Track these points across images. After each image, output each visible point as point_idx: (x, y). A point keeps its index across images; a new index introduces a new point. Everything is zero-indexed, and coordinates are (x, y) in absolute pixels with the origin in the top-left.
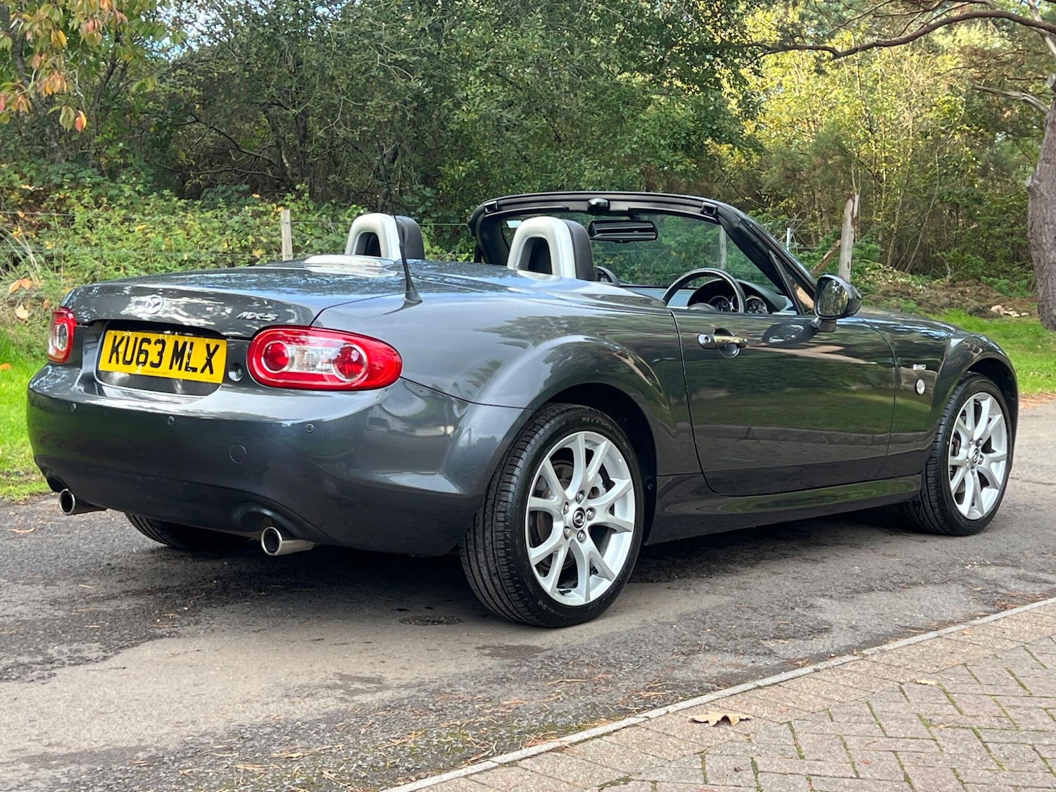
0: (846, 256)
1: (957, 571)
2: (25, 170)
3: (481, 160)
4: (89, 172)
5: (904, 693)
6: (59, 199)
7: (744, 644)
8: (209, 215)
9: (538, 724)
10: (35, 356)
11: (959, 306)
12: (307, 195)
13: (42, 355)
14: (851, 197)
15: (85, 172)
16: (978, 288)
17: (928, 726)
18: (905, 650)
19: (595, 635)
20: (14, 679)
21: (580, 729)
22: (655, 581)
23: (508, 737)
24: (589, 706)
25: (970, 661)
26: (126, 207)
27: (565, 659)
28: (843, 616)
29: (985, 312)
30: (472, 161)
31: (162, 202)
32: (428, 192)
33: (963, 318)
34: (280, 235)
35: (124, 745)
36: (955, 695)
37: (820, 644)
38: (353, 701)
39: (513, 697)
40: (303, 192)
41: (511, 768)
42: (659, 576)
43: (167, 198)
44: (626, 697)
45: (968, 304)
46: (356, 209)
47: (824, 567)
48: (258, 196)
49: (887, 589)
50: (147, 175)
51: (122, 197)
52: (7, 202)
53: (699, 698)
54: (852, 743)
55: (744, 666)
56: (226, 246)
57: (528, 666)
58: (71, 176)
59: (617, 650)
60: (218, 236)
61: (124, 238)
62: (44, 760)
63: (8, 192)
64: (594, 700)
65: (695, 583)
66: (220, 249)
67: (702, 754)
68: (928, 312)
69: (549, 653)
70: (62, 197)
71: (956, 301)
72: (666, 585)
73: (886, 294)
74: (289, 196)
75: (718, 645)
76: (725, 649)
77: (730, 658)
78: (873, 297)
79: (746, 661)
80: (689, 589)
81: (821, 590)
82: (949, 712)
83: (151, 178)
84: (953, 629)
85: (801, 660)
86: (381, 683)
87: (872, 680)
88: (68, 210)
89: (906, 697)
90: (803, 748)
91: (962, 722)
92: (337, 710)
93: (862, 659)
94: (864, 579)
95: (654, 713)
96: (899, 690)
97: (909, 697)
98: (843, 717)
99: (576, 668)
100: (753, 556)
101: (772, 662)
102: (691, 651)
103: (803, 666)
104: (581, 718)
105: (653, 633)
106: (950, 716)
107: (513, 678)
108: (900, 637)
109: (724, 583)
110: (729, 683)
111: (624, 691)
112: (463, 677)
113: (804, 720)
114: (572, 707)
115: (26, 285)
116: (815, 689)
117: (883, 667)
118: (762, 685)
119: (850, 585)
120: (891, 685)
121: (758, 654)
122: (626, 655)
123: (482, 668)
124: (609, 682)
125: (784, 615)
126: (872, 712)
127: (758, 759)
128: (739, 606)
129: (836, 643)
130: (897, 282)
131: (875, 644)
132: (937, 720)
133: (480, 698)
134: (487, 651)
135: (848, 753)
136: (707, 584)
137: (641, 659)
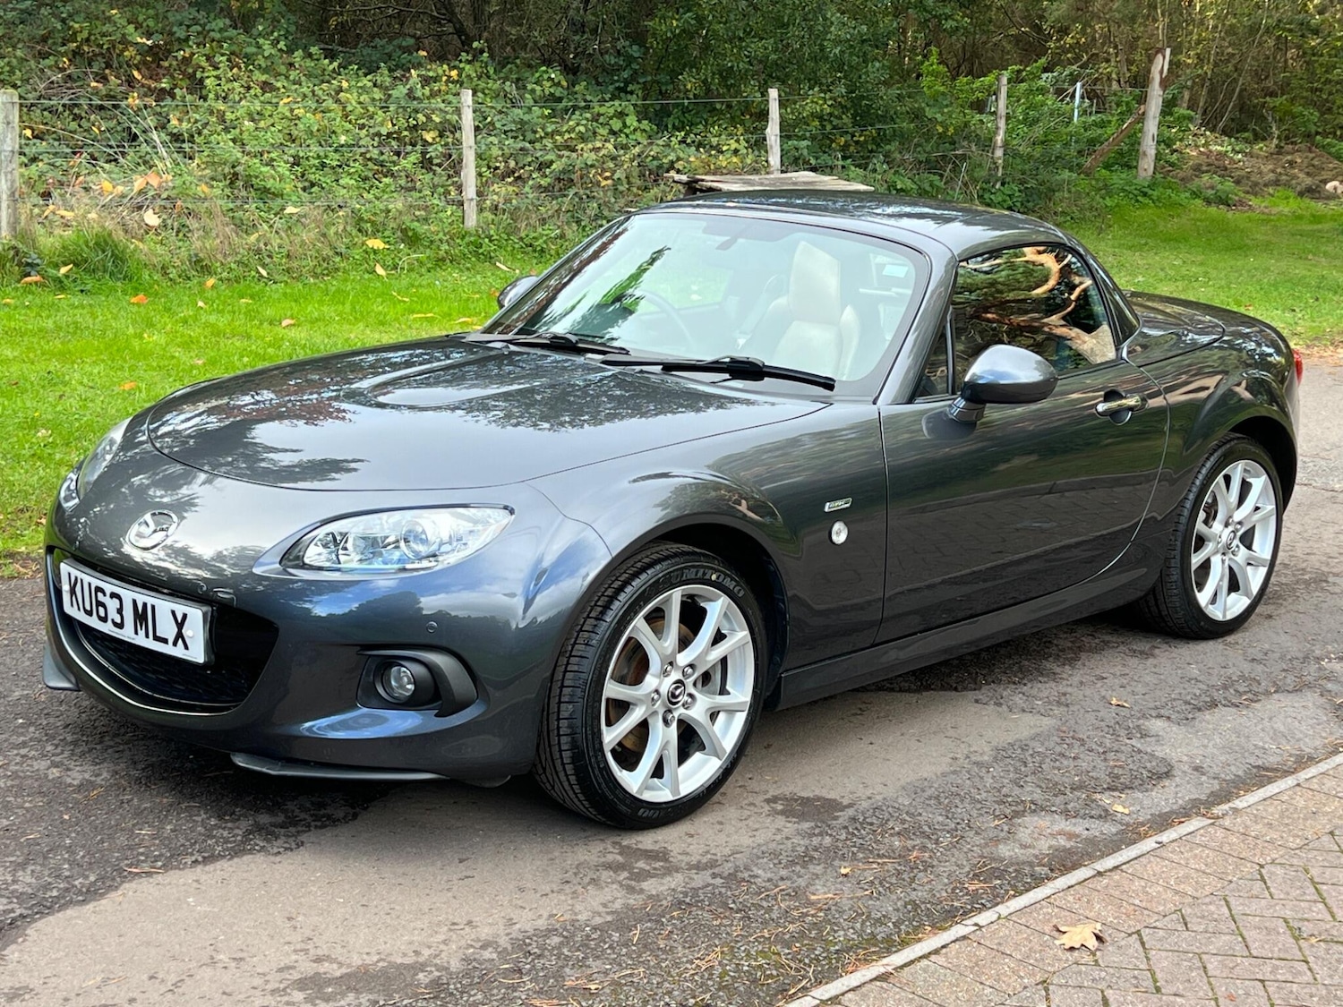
0: (1151, 127)
1: (1310, 671)
2: (141, 18)
3: (700, 13)
4: (220, 23)
5: (1265, 883)
6: (184, 57)
7: (1076, 800)
8: (366, 82)
9: (855, 937)
10: (171, 280)
11: (1287, 185)
13: (180, 277)
14: (1161, 51)
15: (214, 24)
16: (1311, 155)
17: (1296, 939)
18: (1261, 808)
19: (902, 782)
20: (259, 851)
21: (904, 944)
22: (959, 688)
23: (825, 958)
24: (909, 907)
25: (1337, 828)
26: (265, 71)
27: (872, 824)
28: (1185, 751)
29: (1319, 192)
30: (688, 14)
31: (311, 64)
32: (635, 51)
33: (1291, 200)
35: (398, 960)
36: (1325, 887)
37: (1162, 798)
38: (642, 891)
39: (821, 890)
40: (482, 52)
42: (963, 681)
43: (315, 57)
44: (949, 891)
45: (1299, 180)
46: (546, 72)
47: (1155, 666)
48: (425, 54)
49: (1233, 704)
50: (289, 24)
51: (260, 57)
52: (121, 58)
53: (1031, 894)
54: (1213, 965)
55: (1078, 836)
56: (390, 125)
57: (831, 835)
58: (199, 28)
59: (930, 809)
60: (380, 112)
61: (267, 114)
63: (121, 47)
64: (913, 895)
65: (1006, 692)
66: (384, 131)
67: (1044, 984)
68: (1248, 193)
69: (851, 812)
70: (187, 55)
71: (1284, 177)
72: (971, 695)
73: (1198, 169)
74: (464, 56)
75: (1045, 804)
76: (1054, 809)
77: (1062, 824)
78: (1181, 174)
79: (1078, 826)
80: (1001, 704)
81: (1156, 708)
82: (1320, 917)
83: (293, 29)
84: (1312, 771)
85: (1143, 824)
86: (666, 860)
87: (1226, 860)
88: (195, 72)
89: (1268, 888)
90: (1159, 975)
91: (1335, 933)
92: (627, 906)
93: (1213, 824)
94: (1205, 687)
95: (984, 918)
96: (1259, 877)
97: (1272, 890)
98: (1200, 924)
99: (886, 841)
100: (1070, 645)
101: (1110, 829)
102: (1015, 812)
103: (1146, 836)
104: (903, 927)
105: (968, 782)
106: (1322, 923)
107: (816, 855)
108: (1254, 785)
109: (1041, 695)
110: (1063, 866)
111: (946, 881)
112: (759, 854)
113: (1155, 928)
114: (891, 909)
115: (154, 182)
116: (1163, 875)
117: (1238, 838)
118: (1102, 870)
119: (1189, 698)
120: (1249, 869)
121: (1092, 817)
122: (940, 819)
123: (778, 837)
124: (927, 866)
125: (1117, 751)
126: (1232, 916)
127: (1108, 993)
128: (1062, 734)
129: (1179, 795)
130: (1211, 151)
131: (1224, 796)
132: (1307, 928)
133: (783, 890)
134: (780, 807)
135: (1210, 984)
136: (1021, 695)
137: (959, 827)
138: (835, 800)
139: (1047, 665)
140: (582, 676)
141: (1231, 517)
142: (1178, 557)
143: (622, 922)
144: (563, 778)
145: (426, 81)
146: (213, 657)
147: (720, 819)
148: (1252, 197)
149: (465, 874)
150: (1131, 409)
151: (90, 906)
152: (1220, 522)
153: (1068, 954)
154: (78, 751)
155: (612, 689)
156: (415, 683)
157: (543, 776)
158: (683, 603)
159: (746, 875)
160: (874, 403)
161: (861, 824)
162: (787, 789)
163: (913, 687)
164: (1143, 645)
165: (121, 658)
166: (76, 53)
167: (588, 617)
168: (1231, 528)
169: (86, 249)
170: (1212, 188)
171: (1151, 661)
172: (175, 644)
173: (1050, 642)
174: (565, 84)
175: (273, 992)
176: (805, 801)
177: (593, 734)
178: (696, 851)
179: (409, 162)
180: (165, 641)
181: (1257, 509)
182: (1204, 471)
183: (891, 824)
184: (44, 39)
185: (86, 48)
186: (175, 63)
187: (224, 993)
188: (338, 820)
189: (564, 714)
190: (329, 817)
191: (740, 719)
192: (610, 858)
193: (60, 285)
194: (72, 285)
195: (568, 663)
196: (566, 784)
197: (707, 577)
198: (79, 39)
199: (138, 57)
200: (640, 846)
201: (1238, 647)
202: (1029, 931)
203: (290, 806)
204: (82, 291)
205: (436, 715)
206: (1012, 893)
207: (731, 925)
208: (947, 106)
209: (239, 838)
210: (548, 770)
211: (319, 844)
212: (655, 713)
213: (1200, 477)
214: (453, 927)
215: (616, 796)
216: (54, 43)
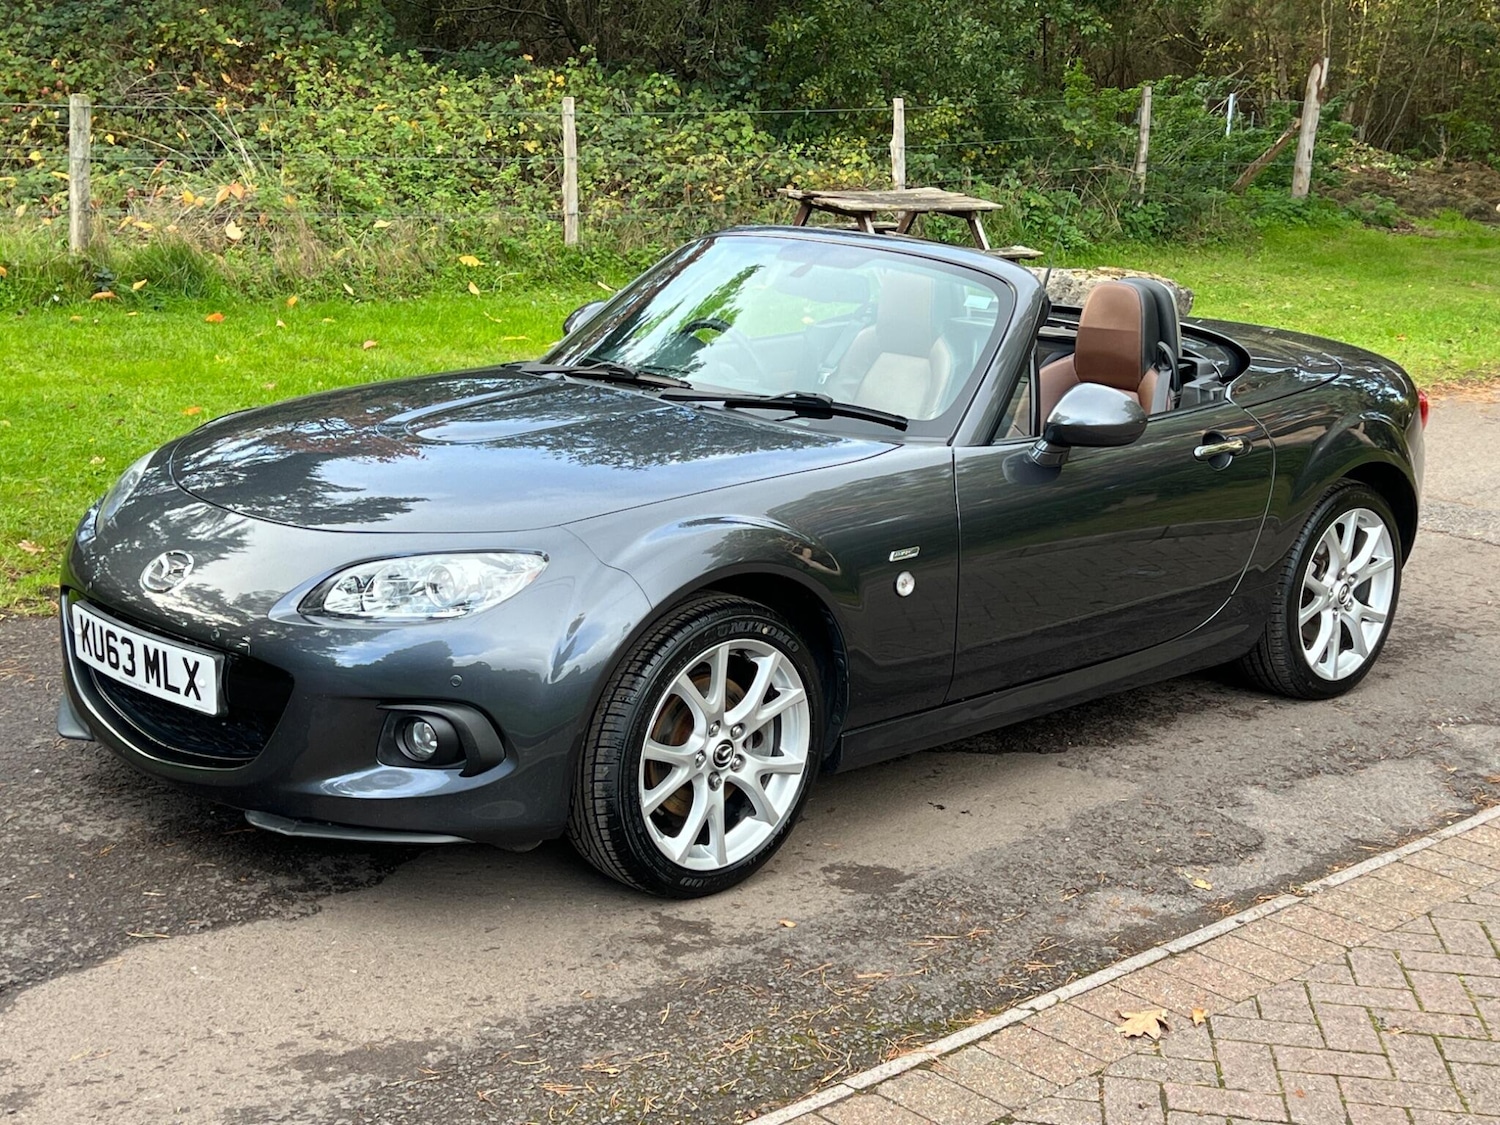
0: (1307, 142)
1: (1424, 736)
2: (231, 18)
3: (823, 16)
4: (313, 25)
5: (1351, 968)
6: (275, 60)
7: (1155, 874)
8: (466, 87)
9: (900, 1020)
10: (251, 297)
11: (1454, 206)
12: (594, 60)
13: (261, 293)
14: (1319, 60)
15: (307, 25)
16: (1482, 174)
17: (1378, 1031)
18: (1355, 885)
19: (970, 852)
20: (272, 916)
21: (953, 1028)
22: (1043, 749)
23: (865, 1043)
24: (962, 988)
25: (1434, 908)
26: (361, 75)
27: (932, 897)
28: (1279, 821)
29: (1488, 214)
30: (811, 18)
31: (409, 68)
32: (753, 57)
33: (1458, 222)
34: (560, 120)
35: (408, 1037)
36: (1415, 974)
37: (1250, 873)
38: (677, 967)
39: (870, 968)
40: (589, 56)
41: (870, 1097)
42: (1048, 742)
43: (414, 61)
44: (1007, 971)
45: (1467, 201)
46: (658, 79)
47: (1257, 729)
48: (530, 58)
49: (1336, 772)
50: (387, 25)
51: (355, 60)
52: (209, 61)
53: (1095, 976)
54: (1285, 1058)
55: (1153, 913)
56: (490, 134)
57: (887, 908)
58: (291, 29)
59: (996, 882)
60: (480, 121)
61: (360, 121)
62: (315, 1064)
63: (210, 48)
64: (968, 976)
65: (1093, 754)
66: (483, 141)
67: (1099, 1075)
68: (1411, 214)
69: (911, 883)
70: (279, 58)
71: (1450, 198)
72: (1055, 757)
73: (1358, 189)
74: (571, 61)
75: (1121, 878)
76: (1130, 883)
77: (1139, 901)
78: (1340, 193)
79: (1155, 904)
80: (1086, 767)
81: (1253, 774)
82: (1405, 1006)
83: (391, 30)
84: (1417, 845)
85: (1225, 901)
86: (708, 933)
87: (1311, 942)
88: (286, 75)
89: (1353, 974)
90: (1224, 1068)
91: (1421, 1024)
92: (659, 983)
93: (1300, 902)
94: (1308, 752)
95: (1040, 1002)
96: (1344, 961)
97: (1357, 976)
98: (1274, 1012)
99: (946, 915)
100: (1167, 704)
101: (1188, 906)
102: (1087, 886)
103: (1227, 914)
104: (952, 1010)
105: (1040, 852)
106: (1407, 1013)
107: (869, 930)
108: (1350, 861)
109: (1130, 758)
110: (1134, 945)
111: (1005, 960)
112: (808, 928)
113: (1225, 1015)
114: (942, 990)
115: (238, 192)
116: (1241, 958)
117: (1326, 918)
118: (1175, 951)
119: (1289, 764)
120: (1335, 951)
121: (1171, 893)
122: (1007, 892)
123: (831, 910)
124: (987, 943)
125: (1205, 821)
126: (1310, 1003)
127: (1168, 1087)
128: (1148, 802)
129: (1268, 870)
130: (1372, 169)
131: (1317, 872)
132: (1391, 1018)
133: (829, 968)
134: (836, 877)
135: (1278, 1077)
136: (1108, 759)
137: (1026, 901)
138: (895, 870)
139: (1140, 725)
140: (618, 735)
141: (1343, 569)
142: (1284, 611)
143: (652, 1001)
144: (599, 845)
145: (530, 87)
146: (226, 708)
147: (771, 889)
148: (1416, 219)
149: (490, 945)
150: (1233, 452)
151: (87, 973)
152: (1332, 575)
153: (1128, 1042)
154: (93, 804)
155: (651, 750)
156: (437, 741)
157: (578, 841)
158: (731, 658)
159: (790, 951)
160: (949, 444)
161: (921, 896)
162: (844, 858)
163: (993, 747)
164: (1247, 704)
165: (136, 707)
166: (162, 54)
167: (627, 672)
168: (1343, 582)
169: (161, 264)
170: (1372, 208)
171: (1253, 723)
172: (187, 694)
173: (1146, 701)
174: (678, 91)
175: (270, 1070)
176: (865, 871)
177: (630, 798)
178: (740, 923)
179: (507, 174)
180: (176, 690)
181: (1373, 560)
182: (1314, 519)
183: (952, 897)
184: (130, 39)
185: (173, 50)
186: (266, 66)
187: (218, 1071)
188: (362, 884)
189: (598, 776)
190: (352, 881)
191: (794, 782)
192: (648, 929)
193: (133, 302)
194: (146, 302)
195: (604, 722)
196: (602, 850)
197: (758, 630)
198: (166, 40)
199: (227, 59)
200: (681, 917)
201: (1348, 708)
202: (1088, 1016)
203: (311, 867)
204: (156, 308)
205: (461, 775)
206: (1075, 974)
207: (769, 1005)
208: (1086, 118)
209: (253, 902)
210: (583, 836)
211: (339, 909)
212: (700, 775)
213: (1310, 526)
214: (472, 1002)
215: (655, 864)
216: (139, 44)
